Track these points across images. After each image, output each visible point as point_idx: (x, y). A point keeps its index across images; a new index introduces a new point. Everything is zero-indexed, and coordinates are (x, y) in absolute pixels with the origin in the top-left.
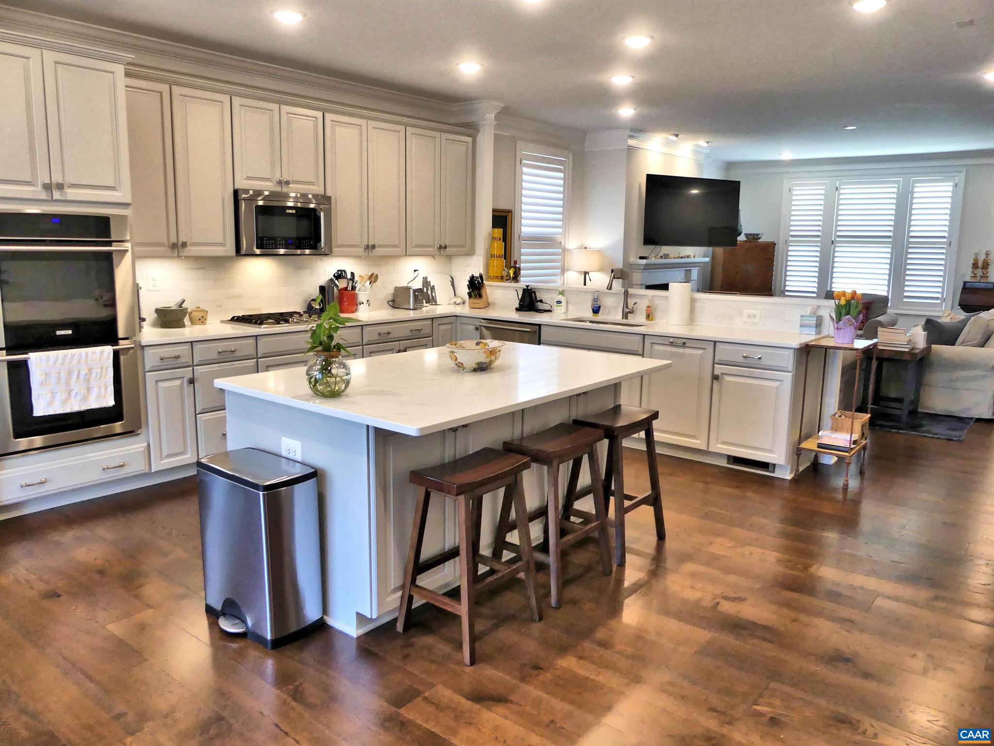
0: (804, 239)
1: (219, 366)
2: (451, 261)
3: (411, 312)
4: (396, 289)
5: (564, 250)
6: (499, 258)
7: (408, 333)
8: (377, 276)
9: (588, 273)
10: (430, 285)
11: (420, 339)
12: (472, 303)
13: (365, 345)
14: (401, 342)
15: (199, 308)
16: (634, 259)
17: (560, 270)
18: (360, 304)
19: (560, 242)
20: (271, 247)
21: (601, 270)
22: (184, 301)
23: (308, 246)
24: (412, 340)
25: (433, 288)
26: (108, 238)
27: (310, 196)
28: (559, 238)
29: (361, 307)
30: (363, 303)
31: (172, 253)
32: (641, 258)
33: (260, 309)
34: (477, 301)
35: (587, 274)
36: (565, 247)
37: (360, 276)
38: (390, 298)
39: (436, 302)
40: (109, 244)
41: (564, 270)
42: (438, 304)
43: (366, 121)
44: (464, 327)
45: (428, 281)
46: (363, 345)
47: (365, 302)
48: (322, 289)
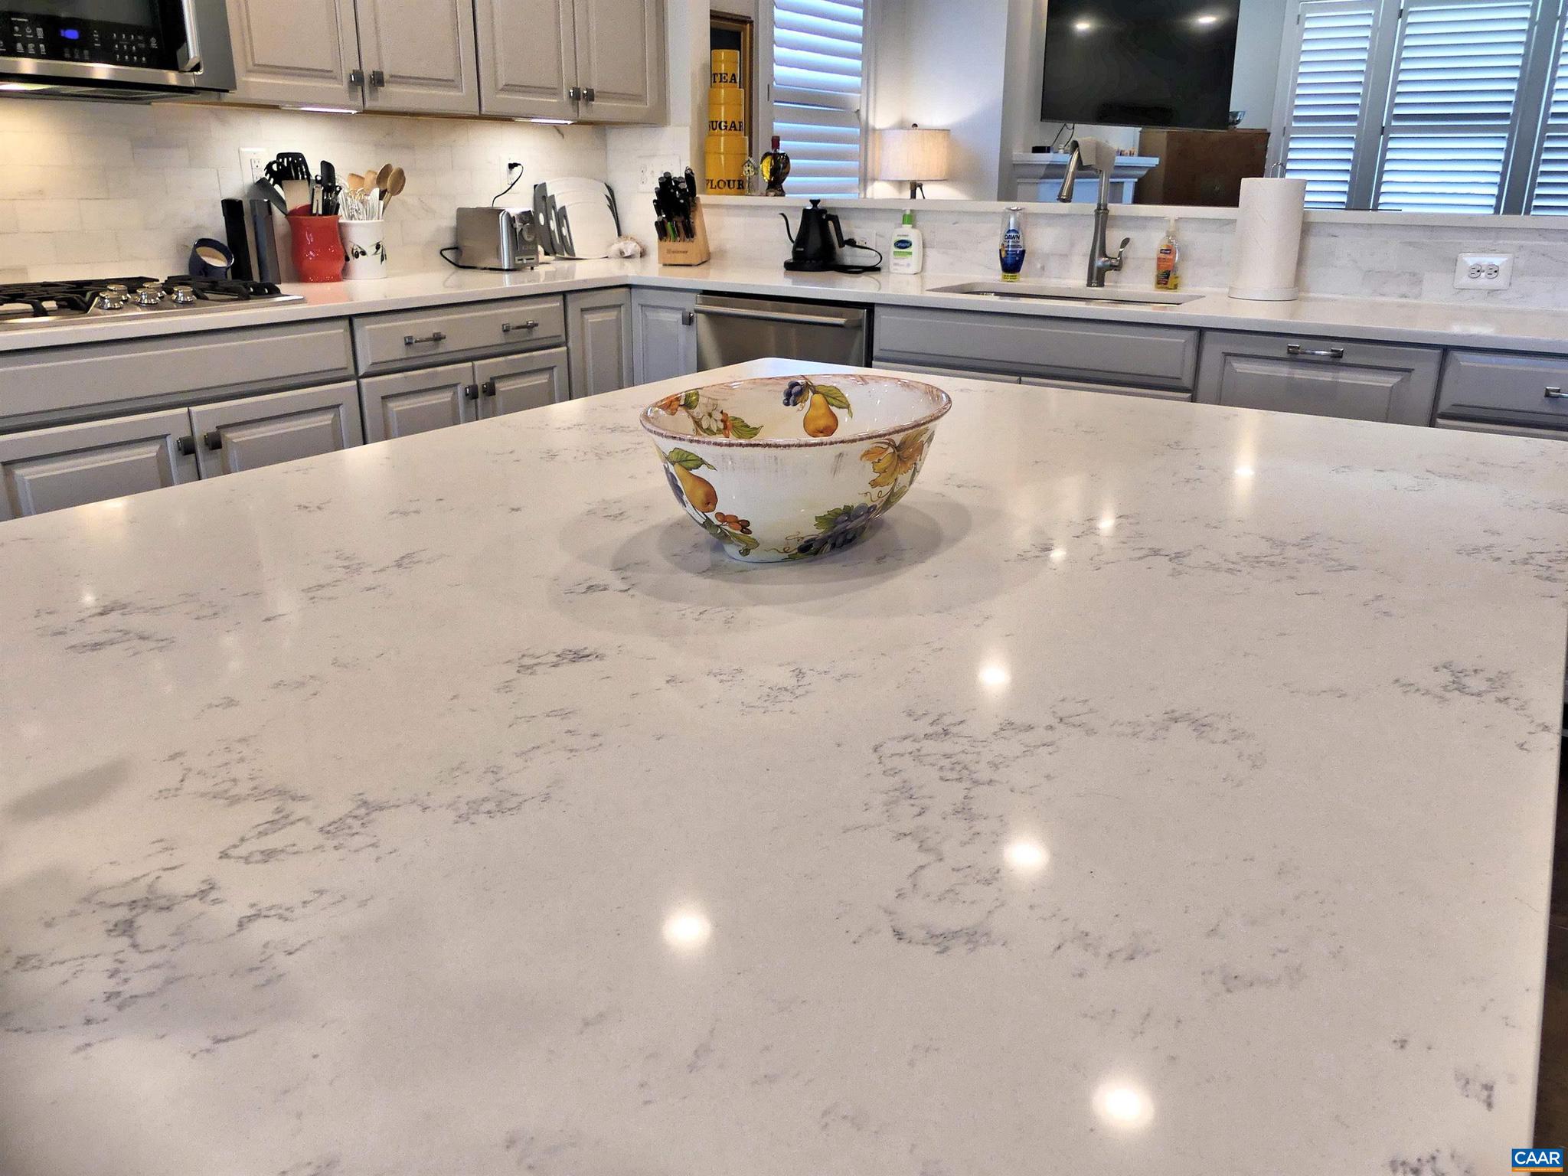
0: (1321, 124)
3: (507, 276)
4: (463, 214)
5: (867, 131)
6: (733, 132)
7: (496, 338)
8: (401, 173)
9: (921, 186)
10: (554, 208)
11: (535, 353)
12: (669, 251)
13: (366, 376)
14: (477, 363)
16: (1021, 153)
18: (357, 256)
19: (858, 110)
21: (950, 178)
23: (139, 55)
24: (509, 358)
25: (562, 216)
28: (856, 100)
29: (357, 264)
30: (364, 253)
32: (1037, 150)
34: (680, 245)
35: (918, 189)
36: (867, 123)
37: (353, 175)
38: (447, 241)
39: (571, 251)
41: (865, 179)
42: (577, 256)
44: (652, 315)
45: (549, 194)
46: (357, 377)
47: (370, 250)
48: (232, 209)
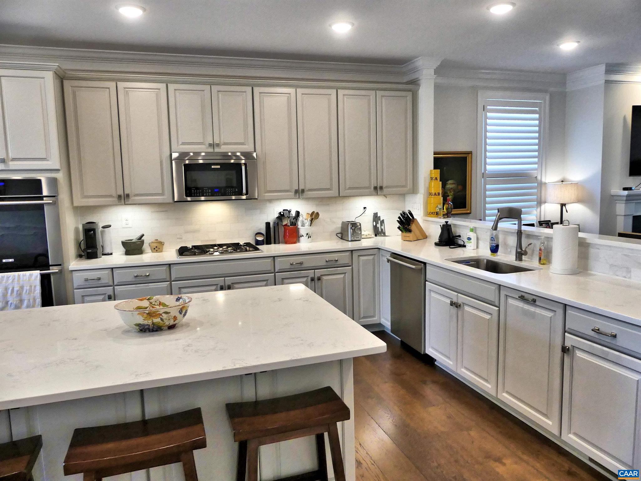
1: (135, 287)
2: (405, 199)
3: (350, 243)
4: (343, 223)
5: (541, 185)
6: (435, 196)
7: (323, 263)
8: (318, 214)
9: (565, 205)
10: (380, 220)
12: (404, 236)
13: (277, 272)
14: (316, 270)
15: (157, 240)
16: (615, 191)
17: (536, 202)
18: (301, 237)
19: (536, 177)
20: (198, 195)
22: (143, 235)
23: (233, 193)
24: (328, 269)
25: (383, 222)
26: (41, 194)
27: (238, 154)
28: (535, 173)
29: (302, 239)
30: (303, 236)
31: (119, 202)
33: (215, 240)
34: (408, 234)
36: (541, 181)
37: (307, 213)
38: (339, 231)
39: (384, 233)
40: (41, 198)
41: (540, 202)
42: (386, 235)
43: (295, 90)
44: (383, 258)
45: (378, 216)
46: (275, 272)
47: (305, 235)
48: (268, 224)
